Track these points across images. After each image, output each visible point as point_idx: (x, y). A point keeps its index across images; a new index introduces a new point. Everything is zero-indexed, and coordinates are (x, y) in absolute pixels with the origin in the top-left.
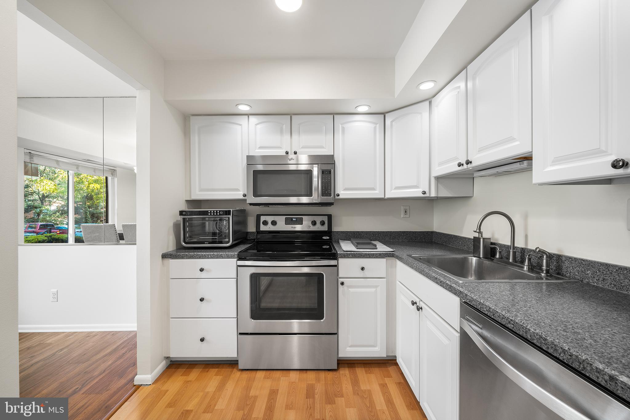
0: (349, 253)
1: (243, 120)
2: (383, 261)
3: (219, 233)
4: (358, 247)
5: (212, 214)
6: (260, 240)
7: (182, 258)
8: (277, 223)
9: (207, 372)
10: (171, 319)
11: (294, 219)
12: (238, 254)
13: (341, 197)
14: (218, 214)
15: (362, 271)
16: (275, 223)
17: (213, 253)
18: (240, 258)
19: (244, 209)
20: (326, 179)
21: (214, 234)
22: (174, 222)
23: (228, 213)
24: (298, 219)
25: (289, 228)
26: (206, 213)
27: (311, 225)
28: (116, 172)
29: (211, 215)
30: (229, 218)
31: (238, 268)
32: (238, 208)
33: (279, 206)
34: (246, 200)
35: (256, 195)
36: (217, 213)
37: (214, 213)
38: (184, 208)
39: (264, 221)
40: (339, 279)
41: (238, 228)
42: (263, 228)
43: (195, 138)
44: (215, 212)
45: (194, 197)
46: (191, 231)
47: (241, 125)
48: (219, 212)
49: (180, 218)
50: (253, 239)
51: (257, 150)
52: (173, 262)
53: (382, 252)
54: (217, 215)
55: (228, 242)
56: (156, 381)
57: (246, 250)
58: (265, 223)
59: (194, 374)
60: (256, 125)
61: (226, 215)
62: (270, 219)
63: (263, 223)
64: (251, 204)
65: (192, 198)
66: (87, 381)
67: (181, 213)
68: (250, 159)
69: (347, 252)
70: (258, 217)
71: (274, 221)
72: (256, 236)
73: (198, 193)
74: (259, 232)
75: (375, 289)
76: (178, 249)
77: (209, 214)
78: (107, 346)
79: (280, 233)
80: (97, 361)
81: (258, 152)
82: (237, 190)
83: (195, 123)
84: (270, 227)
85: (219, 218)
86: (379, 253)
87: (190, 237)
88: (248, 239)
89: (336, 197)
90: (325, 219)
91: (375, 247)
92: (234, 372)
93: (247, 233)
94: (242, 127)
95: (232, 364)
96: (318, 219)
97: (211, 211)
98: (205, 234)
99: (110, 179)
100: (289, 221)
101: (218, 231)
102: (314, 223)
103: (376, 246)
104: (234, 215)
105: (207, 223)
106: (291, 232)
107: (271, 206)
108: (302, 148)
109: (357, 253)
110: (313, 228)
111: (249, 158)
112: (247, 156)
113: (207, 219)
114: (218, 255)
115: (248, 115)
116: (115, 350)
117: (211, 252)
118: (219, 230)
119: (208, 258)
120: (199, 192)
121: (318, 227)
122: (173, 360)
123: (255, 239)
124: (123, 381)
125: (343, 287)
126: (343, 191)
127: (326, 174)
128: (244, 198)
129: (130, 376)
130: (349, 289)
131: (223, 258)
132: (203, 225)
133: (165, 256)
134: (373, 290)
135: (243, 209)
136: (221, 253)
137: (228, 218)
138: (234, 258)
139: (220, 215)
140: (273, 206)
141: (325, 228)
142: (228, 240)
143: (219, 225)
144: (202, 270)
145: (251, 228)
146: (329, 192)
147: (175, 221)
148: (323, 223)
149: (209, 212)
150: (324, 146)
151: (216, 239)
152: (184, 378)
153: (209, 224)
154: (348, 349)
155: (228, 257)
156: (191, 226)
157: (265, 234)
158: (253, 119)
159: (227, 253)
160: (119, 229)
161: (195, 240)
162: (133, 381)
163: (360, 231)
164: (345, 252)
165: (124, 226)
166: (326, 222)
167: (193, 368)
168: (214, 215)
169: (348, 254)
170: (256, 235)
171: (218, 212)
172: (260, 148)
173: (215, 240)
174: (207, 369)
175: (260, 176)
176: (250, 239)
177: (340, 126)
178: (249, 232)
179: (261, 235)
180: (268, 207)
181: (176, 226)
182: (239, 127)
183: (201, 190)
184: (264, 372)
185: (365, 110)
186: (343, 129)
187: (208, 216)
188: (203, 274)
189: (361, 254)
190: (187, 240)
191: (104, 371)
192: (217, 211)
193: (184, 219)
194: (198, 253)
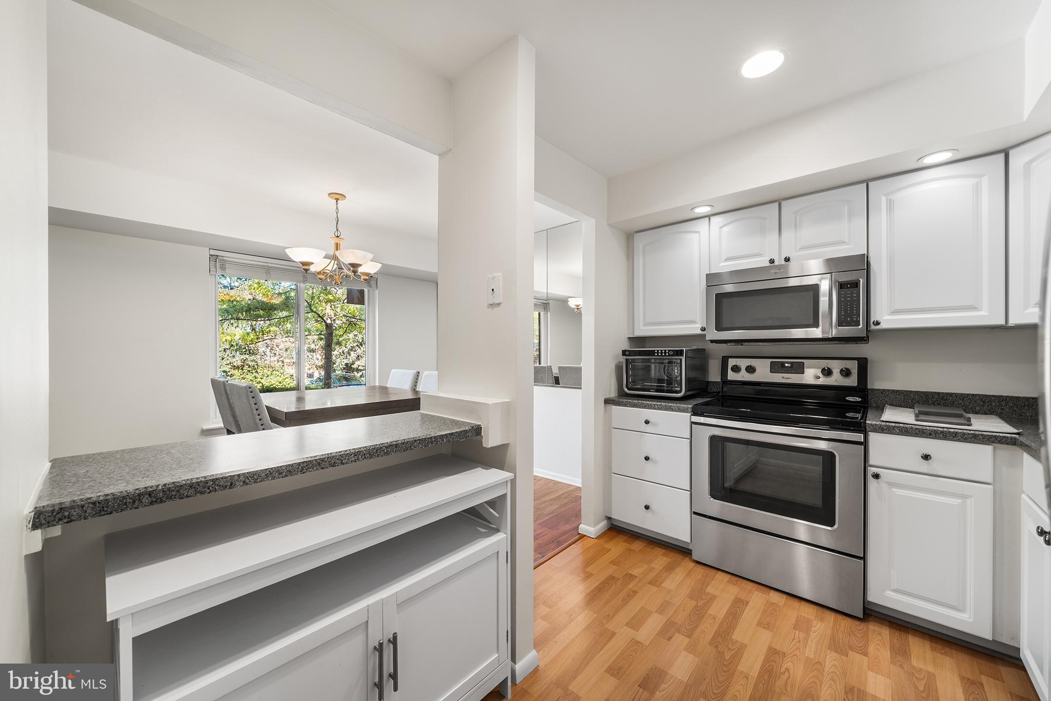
0: (893, 424)
1: (702, 226)
2: (988, 449)
3: (667, 380)
4: (919, 418)
5: (660, 354)
6: (727, 394)
7: (625, 405)
8: (757, 370)
9: (653, 548)
10: (613, 474)
11: (786, 365)
12: (692, 407)
13: (883, 326)
14: (667, 354)
15: (926, 461)
16: (752, 370)
17: (660, 403)
18: (695, 413)
19: (703, 348)
20: (849, 297)
21: (660, 381)
22: (617, 364)
23: (680, 353)
24: (794, 365)
25: (779, 378)
26: (652, 353)
27: (821, 375)
28: (549, 306)
29: (658, 355)
30: (681, 360)
31: (693, 425)
32: (694, 347)
33: (761, 344)
34: (705, 335)
35: (719, 328)
36: (665, 353)
37: (662, 353)
38: (626, 346)
39: (734, 365)
40: (869, 468)
41: (693, 375)
42: (731, 376)
43: (639, 260)
44: (663, 351)
45: (638, 333)
46: (634, 375)
47: (698, 232)
48: (668, 353)
49: (623, 359)
50: (716, 392)
51: (722, 264)
52: (615, 409)
53: (980, 433)
54: (665, 355)
55: (680, 391)
56: (598, 537)
57: (706, 404)
58: (736, 369)
59: (637, 546)
60: (721, 227)
61: (677, 355)
62: (743, 363)
63: (732, 369)
64: (712, 341)
65: (635, 334)
66: (540, 516)
67: (624, 353)
68: (712, 279)
69: (888, 424)
70: (725, 360)
71: (751, 366)
72: (721, 388)
73: (642, 327)
74: (725, 382)
75: (960, 501)
76: (620, 396)
77: (656, 354)
78: (552, 492)
79: (762, 385)
80: (545, 502)
81: (724, 267)
82: (694, 322)
83: (640, 241)
84: (743, 376)
85: (667, 361)
86: (972, 432)
87: (633, 382)
88: (710, 391)
89: (873, 327)
90: (853, 366)
91: (966, 422)
92: (685, 560)
93: (708, 382)
94: (700, 235)
95: (682, 551)
96: (836, 366)
97: (658, 351)
98: (650, 380)
99: (542, 314)
100: (774, 368)
101: (666, 378)
102: (827, 372)
103: (969, 420)
104: (688, 357)
105: (653, 366)
106: (781, 386)
107: (747, 344)
108: (800, 249)
109: (912, 428)
110: (823, 381)
111: (709, 276)
112: (706, 274)
113: (653, 361)
114: (666, 406)
115: (709, 216)
116: (558, 498)
117: (657, 402)
118: (667, 376)
119: (655, 409)
120: (644, 326)
121: (836, 379)
122: (614, 524)
123: (719, 392)
124: (568, 527)
125: (879, 483)
126: (889, 315)
127: (849, 288)
128: (702, 332)
129: (574, 525)
130: (894, 490)
131: (673, 410)
132: (648, 369)
133: (607, 402)
134: (956, 501)
135: (701, 347)
136: (670, 404)
137: (679, 360)
138: (687, 412)
139: (669, 355)
140: (750, 344)
141: (852, 381)
142: (679, 389)
143: (668, 370)
144: (647, 422)
145: (714, 376)
146: (855, 319)
147: (617, 362)
148: (846, 373)
149: (656, 351)
150: (846, 241)
151: (664, 386)
152: (626, 545)
153: (655, 366)
154: (889, 593)
155: (679, 410)
156: (633, 369)
157: (735, 386)
158: (716, 220)
159: (678, 405)
160: (555, 371)
161: (639, 387)
162: (578, 529)
163: (943, 393)
164: (884, 423)
165: (560, 368)
166: (855, 372)
167: (637, 540)
168: (661, 355)
169: (890, 426)
170: (721, 386)
171: (667, 351)
172: (728, 259)
173: (662, 388)
174: (652, 547)
175: (725, 301)
176: (712, 391)
177: (884, 199)
178: (711, 382)
179: (729, 386)
180: (742, 345)
181: (618, 368)
182: (695, 236)
183: (646, 324)
184: (729, 576)
185: (946, 158)
186: (890, 205)
187: (654, 357)
188: (648, 428)
189: (922, 429)
190: (630, 386)
191: (552, 513)
192: (665, 351)
193: (627, 360)
194: (643, 402)
